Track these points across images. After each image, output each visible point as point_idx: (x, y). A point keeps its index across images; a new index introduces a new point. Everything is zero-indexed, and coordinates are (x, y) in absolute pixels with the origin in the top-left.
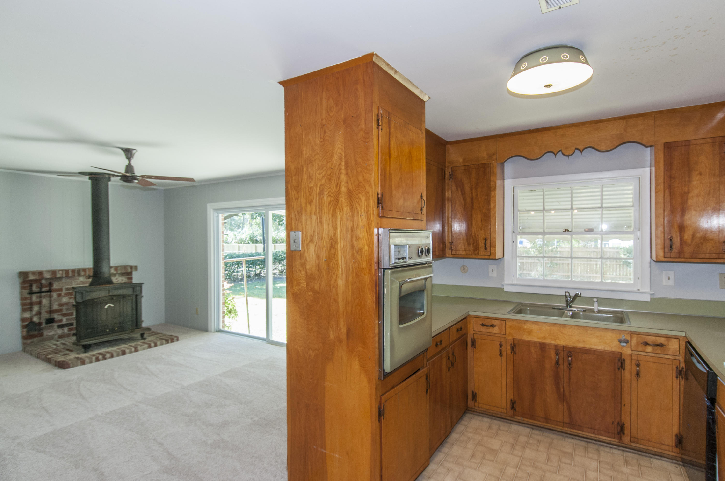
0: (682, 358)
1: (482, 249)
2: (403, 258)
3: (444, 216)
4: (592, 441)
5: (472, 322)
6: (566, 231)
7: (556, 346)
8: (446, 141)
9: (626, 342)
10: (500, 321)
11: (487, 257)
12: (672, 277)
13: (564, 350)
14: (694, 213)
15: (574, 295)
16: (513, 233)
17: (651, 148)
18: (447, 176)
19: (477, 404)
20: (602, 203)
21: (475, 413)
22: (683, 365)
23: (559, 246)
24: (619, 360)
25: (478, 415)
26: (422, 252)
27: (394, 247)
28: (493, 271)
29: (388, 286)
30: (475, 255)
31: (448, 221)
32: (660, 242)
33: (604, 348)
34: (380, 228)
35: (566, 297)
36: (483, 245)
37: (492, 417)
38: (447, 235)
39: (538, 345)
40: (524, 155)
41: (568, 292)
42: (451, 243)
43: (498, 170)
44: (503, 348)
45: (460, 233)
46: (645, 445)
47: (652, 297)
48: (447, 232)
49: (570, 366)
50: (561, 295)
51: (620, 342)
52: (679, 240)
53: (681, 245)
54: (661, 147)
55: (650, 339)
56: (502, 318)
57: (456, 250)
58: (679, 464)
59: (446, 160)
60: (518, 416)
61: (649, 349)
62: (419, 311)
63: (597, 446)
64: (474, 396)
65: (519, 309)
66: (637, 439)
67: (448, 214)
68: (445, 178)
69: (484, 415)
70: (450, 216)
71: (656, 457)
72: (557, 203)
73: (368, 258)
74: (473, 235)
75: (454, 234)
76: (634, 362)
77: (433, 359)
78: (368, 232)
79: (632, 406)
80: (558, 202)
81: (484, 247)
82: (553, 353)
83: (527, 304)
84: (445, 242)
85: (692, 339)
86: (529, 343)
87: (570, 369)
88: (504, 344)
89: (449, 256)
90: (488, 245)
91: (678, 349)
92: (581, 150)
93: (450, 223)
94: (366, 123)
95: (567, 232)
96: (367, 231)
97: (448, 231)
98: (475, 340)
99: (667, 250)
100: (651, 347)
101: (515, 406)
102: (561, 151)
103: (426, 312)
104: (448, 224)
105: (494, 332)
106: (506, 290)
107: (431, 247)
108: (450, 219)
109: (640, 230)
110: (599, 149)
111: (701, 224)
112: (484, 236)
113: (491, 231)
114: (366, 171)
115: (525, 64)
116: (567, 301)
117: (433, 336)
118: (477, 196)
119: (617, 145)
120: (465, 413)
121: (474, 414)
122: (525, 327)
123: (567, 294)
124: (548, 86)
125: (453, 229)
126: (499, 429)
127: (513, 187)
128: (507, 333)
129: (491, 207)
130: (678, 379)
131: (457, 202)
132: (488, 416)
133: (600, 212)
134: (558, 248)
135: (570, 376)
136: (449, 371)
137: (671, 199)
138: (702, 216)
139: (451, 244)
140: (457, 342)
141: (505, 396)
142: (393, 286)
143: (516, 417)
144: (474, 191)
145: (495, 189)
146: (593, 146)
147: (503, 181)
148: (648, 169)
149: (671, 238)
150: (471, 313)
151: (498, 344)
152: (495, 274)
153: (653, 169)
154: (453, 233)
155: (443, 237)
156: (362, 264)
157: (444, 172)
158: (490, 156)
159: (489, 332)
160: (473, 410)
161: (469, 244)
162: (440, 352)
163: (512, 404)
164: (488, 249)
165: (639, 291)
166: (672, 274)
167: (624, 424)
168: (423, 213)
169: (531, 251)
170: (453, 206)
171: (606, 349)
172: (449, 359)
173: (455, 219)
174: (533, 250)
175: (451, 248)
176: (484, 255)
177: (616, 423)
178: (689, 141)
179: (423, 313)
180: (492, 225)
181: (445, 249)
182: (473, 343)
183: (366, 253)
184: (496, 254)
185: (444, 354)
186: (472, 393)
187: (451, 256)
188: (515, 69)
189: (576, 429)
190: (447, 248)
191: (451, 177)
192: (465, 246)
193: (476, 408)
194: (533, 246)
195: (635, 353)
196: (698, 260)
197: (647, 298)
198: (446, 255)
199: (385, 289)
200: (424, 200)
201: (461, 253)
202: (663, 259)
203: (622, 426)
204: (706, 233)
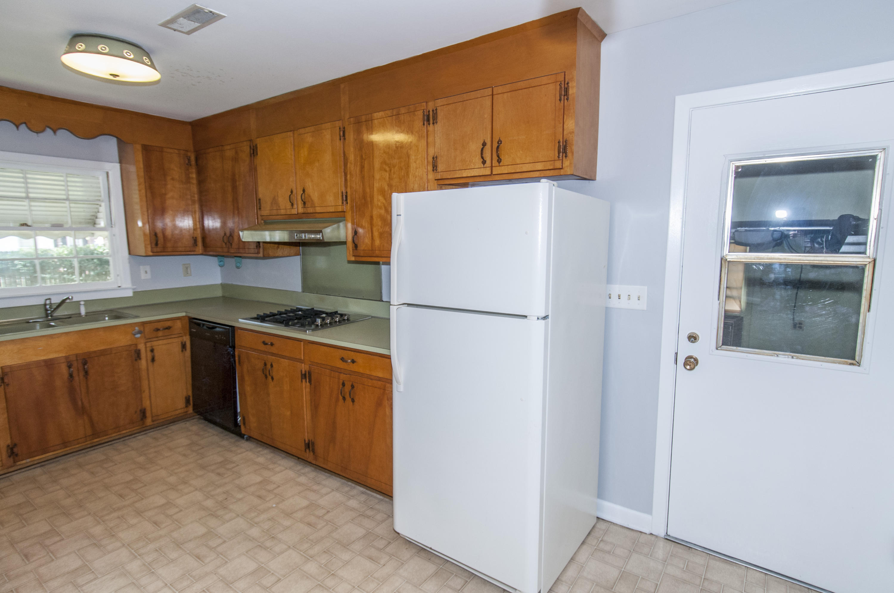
4: (115, 442)
6: (24, 225)
7: (67, 358)
9: (139, 332)
12: (149, 272)
13: (77, 360)
14: (171, 212)
20: (68, 195)
22: (186, 339)
24: (135, 351)
32: (148, 238)
33: (120, 344)
35: (45, 306)
39: (43, 363)
41: (50, 300)
46: (164, 418)
47: (135, 291)
49: (86, 375)
51: (135, 335)
52: (162, 237)
53: (164, 240)
54: (139, 148)
55: (160, 325)
60: (23, 460)
61: (160, 333)
66: (157, 416)
76: (148, 349)
79: (151, 389)
82: (64, 368)
86: (28, 366)
87: (87, 378)
91: (182, 327)
92: (55, 130)
95: (25, 227)
99: (153, 246)
100: (162, 331)
101: (14, 452)
109: (114, 226)
110: (76, 133)
116: (47, 310)
119: (97, 134)
123: (48, 302)
130: (183, 352)
133: (67, 205)
135: (87, 385)
137: (152, 198)
138: (177, 215)
143: (19, 464)
146: (68, 128)
148: (117, 165)
149: (155, 234)
163: (9, 451)
165: (121, 288)
166: (150, 268)
167: (145, 409)
177: (138, 411)
178: (162, 148)
195: (149, 340)
196: (177, 252)
197: (130, 294)
202: (151, 254)
203: (143, 413)
204: (181, 230)
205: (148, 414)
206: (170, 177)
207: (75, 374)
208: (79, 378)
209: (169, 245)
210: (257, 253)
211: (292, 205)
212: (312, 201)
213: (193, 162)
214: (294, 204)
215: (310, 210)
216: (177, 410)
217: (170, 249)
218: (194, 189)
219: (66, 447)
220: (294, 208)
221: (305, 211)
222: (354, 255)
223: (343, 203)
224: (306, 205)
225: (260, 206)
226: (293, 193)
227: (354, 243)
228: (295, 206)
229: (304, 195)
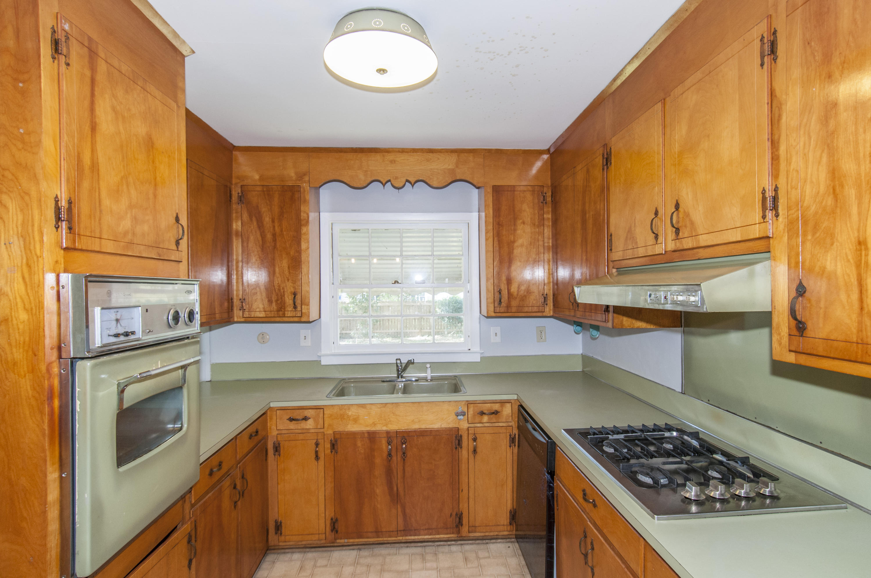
0: (514, 424)
1: (290, 308)
2: (126, 334)
3: (230, 259)
4: (429, 544)
5: (275, 418)
6: (395, 283)
7: (388, 433)
8: (232, 144)
9: (463, 414)
10: (315, 410)
11: (296, 319)
12: (499, 333)
13: (397, 436)
14: (519, 264)
15: (406, 362)
16: (332, 285)
17: (480, 190)
18: (235, 198)
19: (282, 538)
20: (433, 251)
21: (279, 551)
22: (516, 431)
23: (379, 300)
24: (456, 437)
25: (284, 553)
26: (176, 318)
27: (101, 313)
28: (305, 339)
29: (85, 394)
30: (280, 317)
31: (237, 267)
32: (491, 295)
33: (441, 426)
34: (66, 271)
35: (397, 366)
36: (291, 302)
37: (304, 550)
38: (235, 288)
39: (366, 435)
40: (345, 181)
41: (400, 359)
42: (242, 300)
43: (310, 197)
44: (320, 449)
45: (257, 285)
46: (482, 532)
47: (482, 356)
48: (235, 284)
49: (404, 456)
50: (390, 363)
51: (457, 416)
52: (507, 293)
53: (508, 298)
54: (490, 190)
55: (486, 407)
56: (319, 406)
57: (249, 311)
58: (512, 542)
59: (232, 174)
60: (341, 539)
61: (485, 418)
62: (172, 426)
63: (433, 547)
64: (278, 527)
65: (341, 388)
66: (475, 527)
67: (237, 255)
68: (230, 201)
69: (294, 550)
70: (240, 259)
71: (492, 541)
72: (385, 249)
73: (27, 339)
74: (276, 287)
75: (246, 287)
76: (471, 437)
77: (205, 499)
78: (27, 280)
79: (470, 489)
80: (385, 246)
81: (292, 305)
82: (384, 442)
83: (349, 379)
84: (232, 299)
85: (524, 400)
86: (353, 435)
87: (404, 460)
88: (321, 441)
89: (239, 320)
90: (298, 302)
91: (511, 415)
92: (413, 182)
93: (240, 269)
94: (17, 37)
95: (396, 285)
96: (24, 278)
97: (237, 282)
98: (279, 444)
99: (496, 305)
100: (487, 416)
101: (336, 527)
102: (389, 181)
103: (185, 426)
104: (237, 271)
105: (307, 428)
106: (323, 363)
107: (197, 309)
108: (240, 264)
109: (470, 282)
110: (431, 184)
111: (525, 276)
112: (292, 290)
113: (303, 281)
114: (20, 146)
115: (351, 24)
116: (398, 370)
117: (201, 462)
118: (282, 231)
119: (449, 182)
120: (265, 555)
121: (278, 553)
122: (350, 413)
123: (399, 362)
124: (381, 71)
125: (245, 279)
126: (315, 566)
127: (332, 224)
128: (325, 425)
129: (302, 248)
130: (511, 448)
131: (252, 238)
132: (299, 550)
133: (431, 261)
134: (378, 303)
135: (404, 470)
136: (235, 507)
137: (500, 248)
138: (526, 267)
139: (242, 302)
140: (250, 454)
141: (324, 515)
142: (101, 394)
143: (338, 541)
144: (276, 224)
145: (307, 222)
146: (425, 179)
147: (317, 214)
148: (476, 214)
149: (500, 290)
150: (272, 405)
151: (314, 444)
152: (308, 343)
153: (483, 214)
154: (245, 284)
155: (228, 291)
156: (12, 353)
157: (229, 191)
158: (301, 176)
159: (300, 428)
160: (277, 547)
161: (270, 301)
162: (220, 481)
163: (332, 524)
164: (299, 308)
165: (469, 351)
166: (498, 330)
167: (462, 513)
168: (180, 249)
169: (350, 307)
170: (245, 244)
171: (443, 426)
172: (235, 488)
173: (248, 263)
174: (352, 305)
175: (242, 309)
176: (293, 317)
177: (454, 514)
178: (514, 186)
179: (181, 429)
180: (303, 274)
181: (232, 310)
182: (277, 449)
183: (21, 327)
184: (309, 314)
185: (227, 483)
186: (274, 524)
187: (243, 320)
188: (335, 31)
189: (411, 535)
190: (235, 309)
191: (241, 201)
192: (263, 304)
193: (281, 544)
194: (352, 301)
195: (472, 425)
196: (522, 313)
197: (478, 358)
198: (234, 319)
199: (78, 403)
200: (182, 226)
201: (258, 314)
202: (493, 314)
203: (460, 517)
204: (529, 283)
205: (465, 521)
206: (521, 221)
207: (393, 453)
208: (397, 459)
209: (514, 303)
210: (605, 322)
211: (656, 237)
212: (692, 223)
213: (549, 199)
214: (659, 234)
215: (688, 243)
216: (499, 525)
217: (514, 310)
218: (548, 232)
219: (378, 537)
220: (659, 242)
221: (679, 246)
222: (793, 348)
223: (764, 217)
224: (680, 234)
225: (611, 246)
226: (659, 216)
227: (795, 318)
228: (661, 239)
229: (678, 214)
